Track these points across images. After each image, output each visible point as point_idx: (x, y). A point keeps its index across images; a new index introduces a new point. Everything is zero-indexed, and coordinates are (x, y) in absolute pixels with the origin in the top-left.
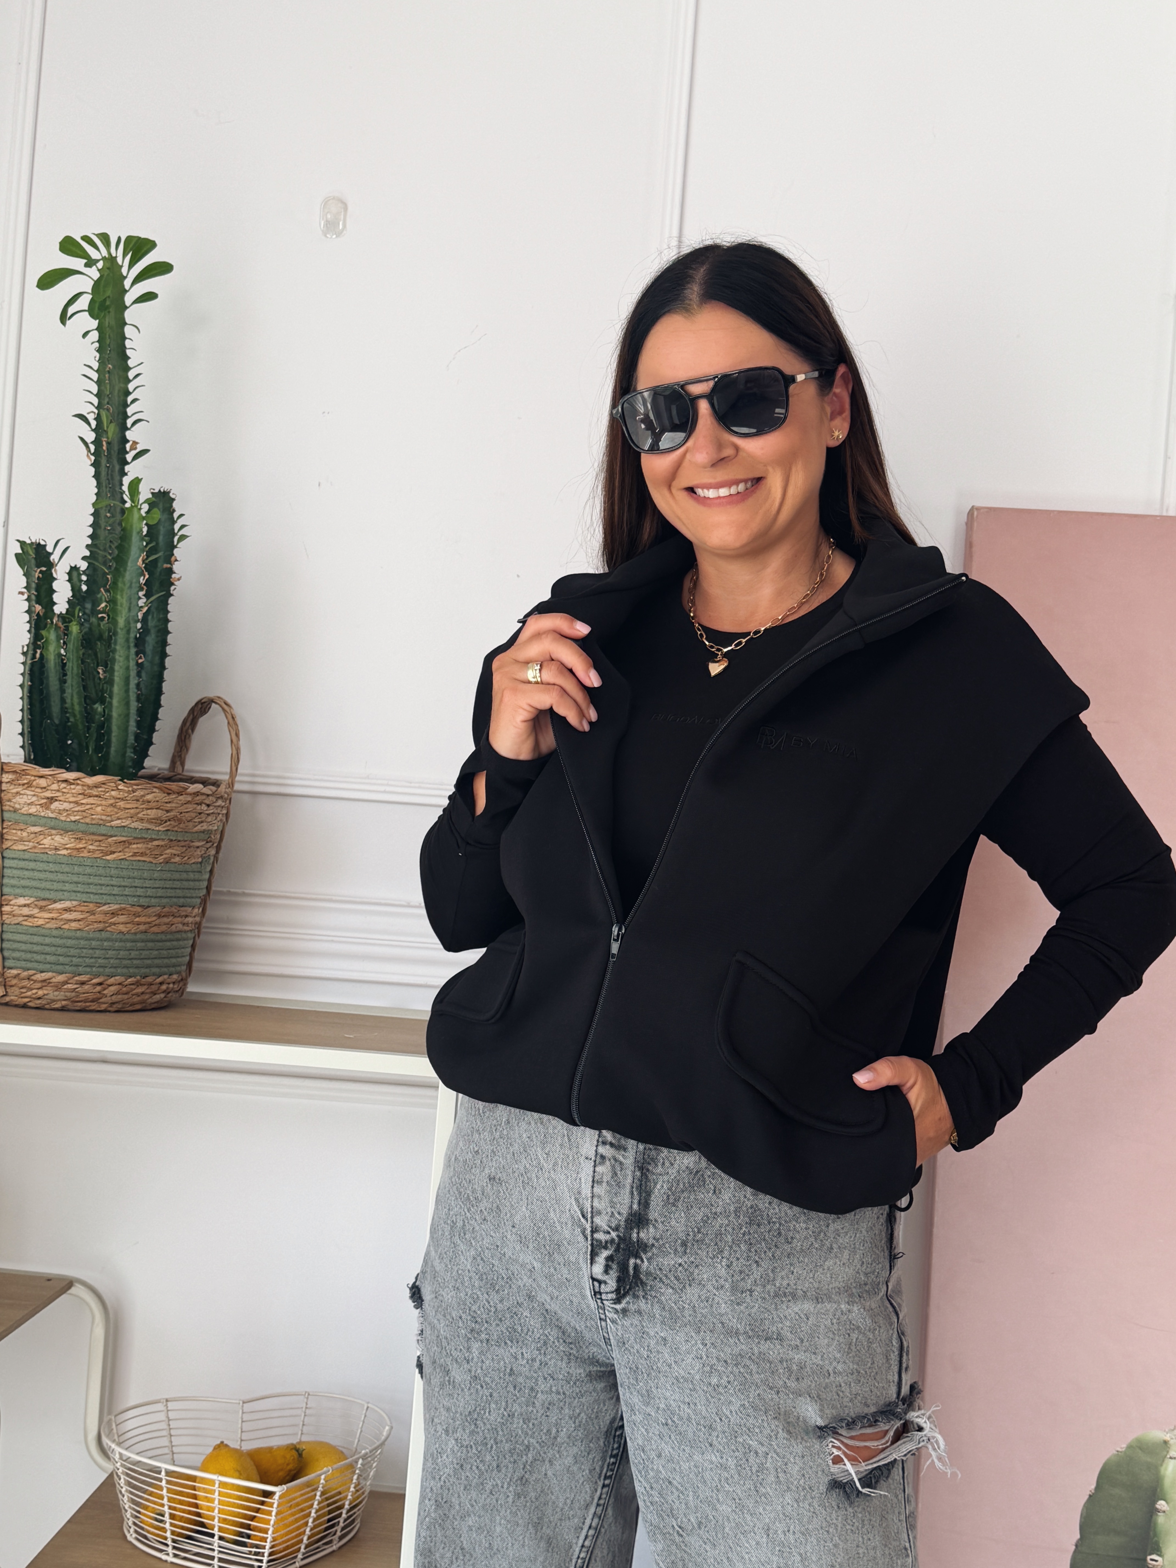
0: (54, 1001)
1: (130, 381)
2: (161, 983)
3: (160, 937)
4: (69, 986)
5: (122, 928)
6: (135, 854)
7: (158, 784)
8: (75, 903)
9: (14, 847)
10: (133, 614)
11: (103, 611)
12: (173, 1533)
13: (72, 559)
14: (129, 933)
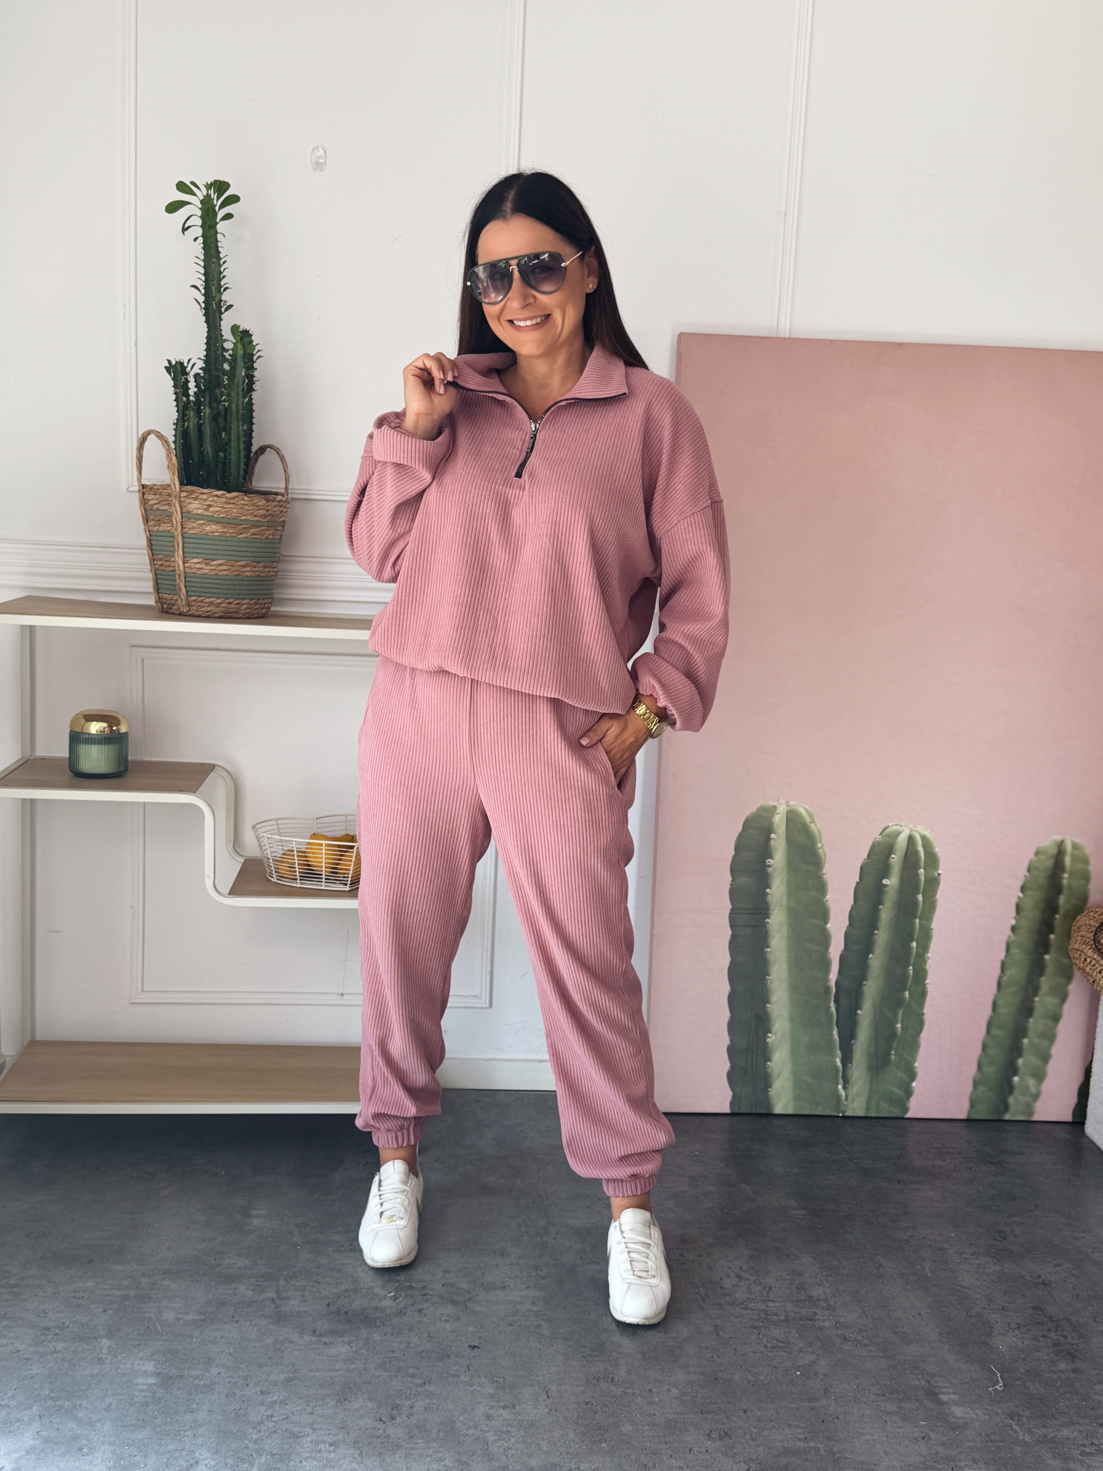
0: (215, 613)
1: (221, 266)
2: (265, 604)
3: (265, 579)
4: (224, 605)
5: (248, 574)
6: (252, 534)
7: (263, 497)
8: (224, 561)
9: (190, 532)
10: (240, 402)
11: (224, 401)
12: (300, 872)
13: (196, 370)
14: (251, 576)
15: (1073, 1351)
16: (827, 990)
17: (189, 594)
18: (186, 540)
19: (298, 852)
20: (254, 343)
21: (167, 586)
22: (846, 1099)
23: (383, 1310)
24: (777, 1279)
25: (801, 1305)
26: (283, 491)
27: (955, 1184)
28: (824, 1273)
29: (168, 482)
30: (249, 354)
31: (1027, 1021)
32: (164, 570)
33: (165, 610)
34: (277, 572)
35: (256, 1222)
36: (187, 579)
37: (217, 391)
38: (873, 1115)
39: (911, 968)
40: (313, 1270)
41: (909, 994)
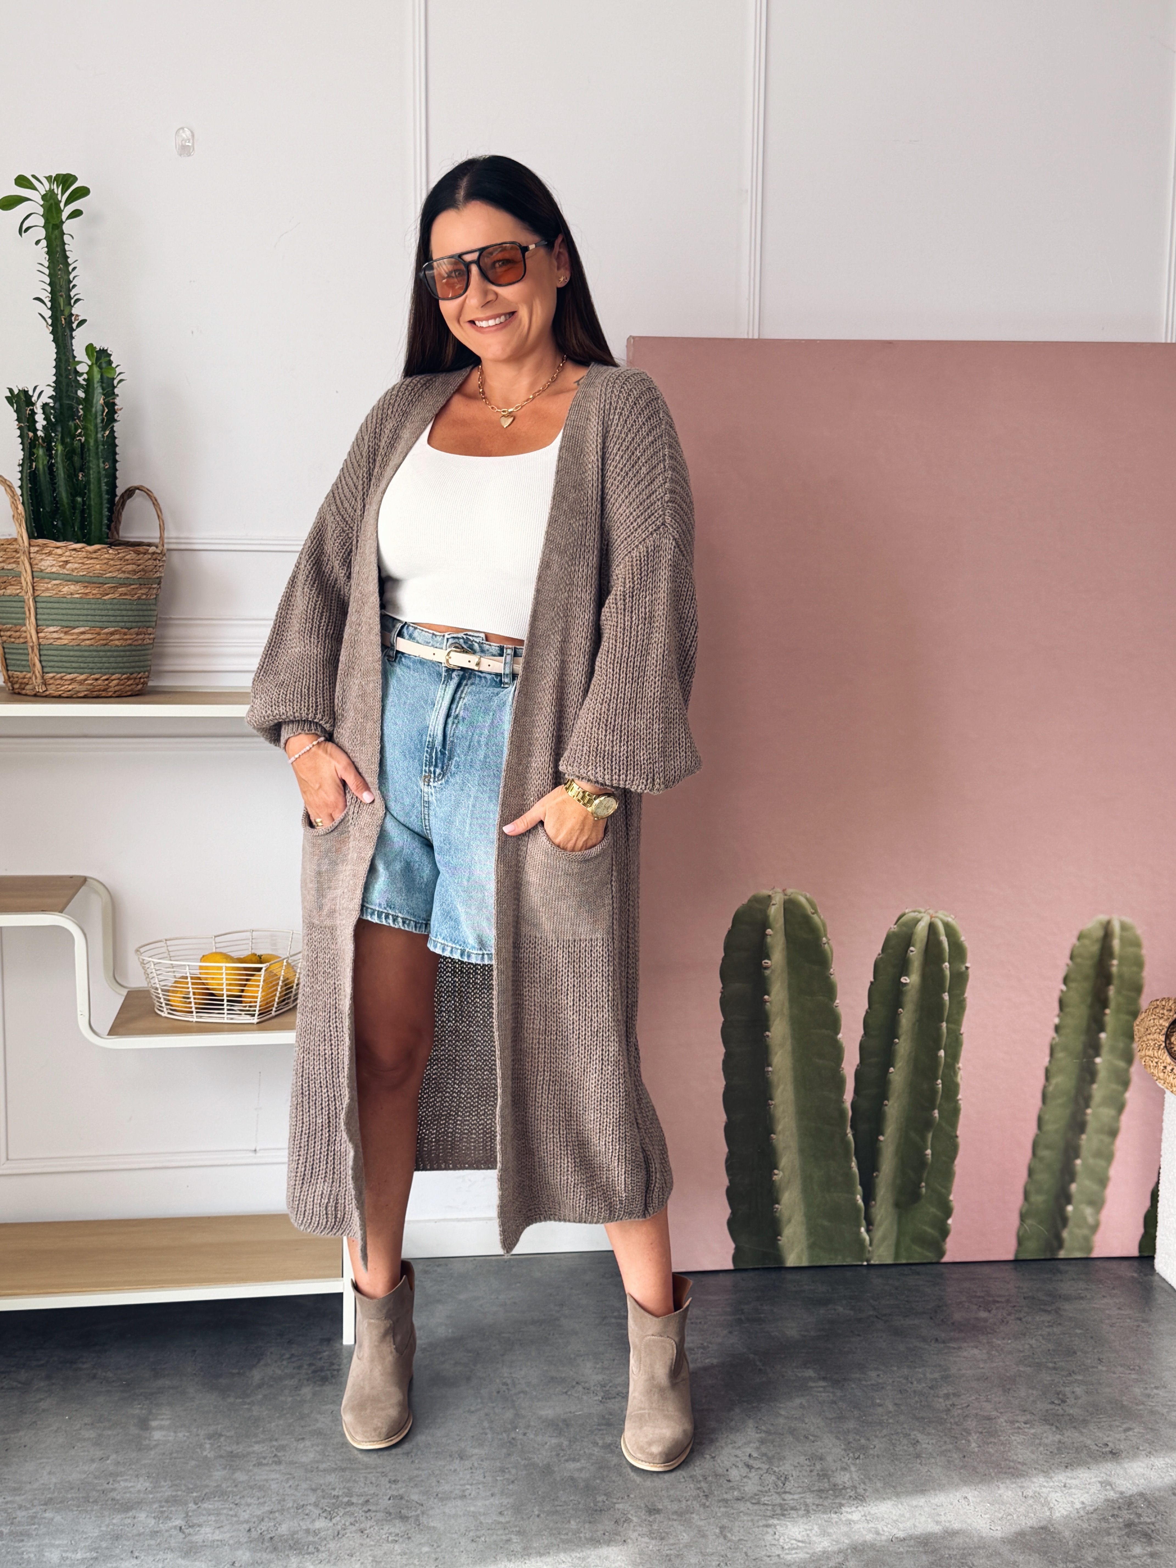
0: (78, 692)
1: (71, 273)
3: (139, 648)
4: (89, 682)
5: (117, 642)
6: (121, 595)
7: (132, 549)
8: (87, 628)
9: (43, 595)
10: (100, 435)
11: (80, 435)
12: (196, 1003)
13: (45, 399)
14: (121, 646)
15: (1150, 1532)
16: (842, 1113)
17: (46, 670)
18: (39, 605)
19: (192, 978)
20: (114, 365)
21: (18, 662)
22: (871, 1244)
23: (316, 1533)
24: (795, 1467)
25: (823, 1495)
26: (157, 541)
27: (1004, 1339)
28: (851, 1455)
29: (15, 536)
30: (108, 378)
31: (1079, 1138)
32: (13, 642)
33: (17, 691)
34: (154, 639)
35: (157, 1435)
36: (42, 652)
37: (70, 423)
38: (904, 1261)
39: (939, 1081)
40: (229, 1489)
41: (939, 1113)
